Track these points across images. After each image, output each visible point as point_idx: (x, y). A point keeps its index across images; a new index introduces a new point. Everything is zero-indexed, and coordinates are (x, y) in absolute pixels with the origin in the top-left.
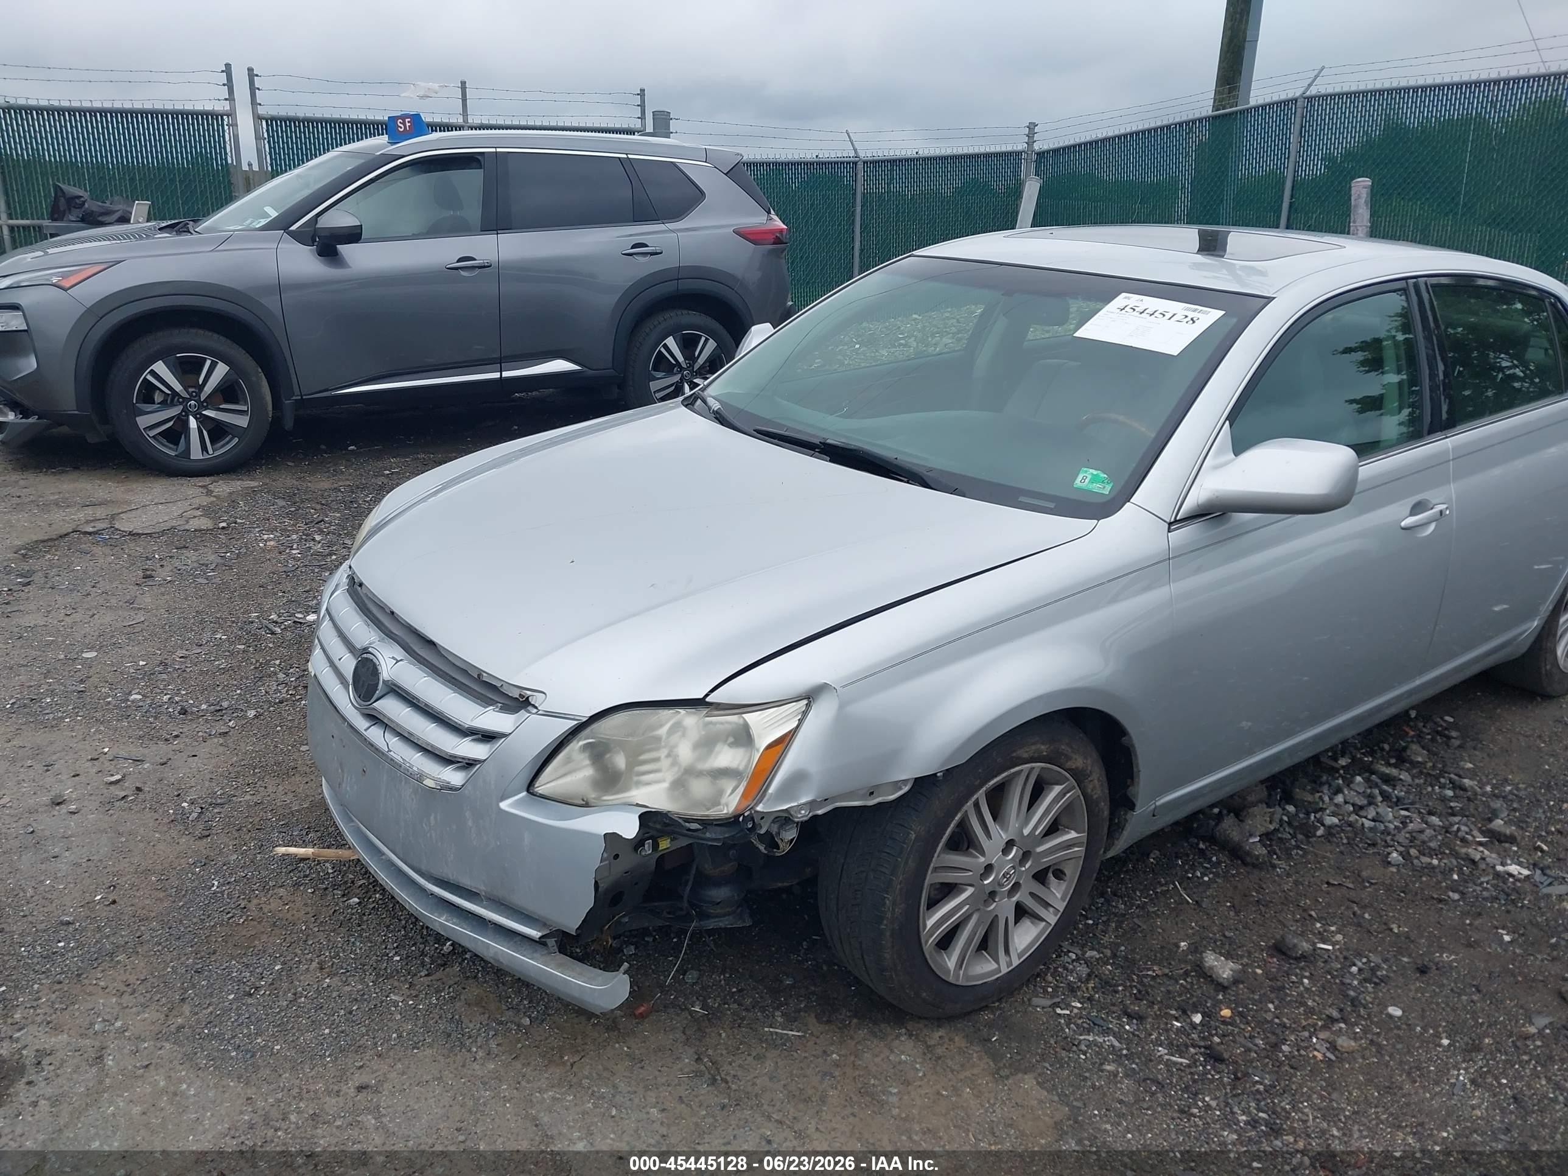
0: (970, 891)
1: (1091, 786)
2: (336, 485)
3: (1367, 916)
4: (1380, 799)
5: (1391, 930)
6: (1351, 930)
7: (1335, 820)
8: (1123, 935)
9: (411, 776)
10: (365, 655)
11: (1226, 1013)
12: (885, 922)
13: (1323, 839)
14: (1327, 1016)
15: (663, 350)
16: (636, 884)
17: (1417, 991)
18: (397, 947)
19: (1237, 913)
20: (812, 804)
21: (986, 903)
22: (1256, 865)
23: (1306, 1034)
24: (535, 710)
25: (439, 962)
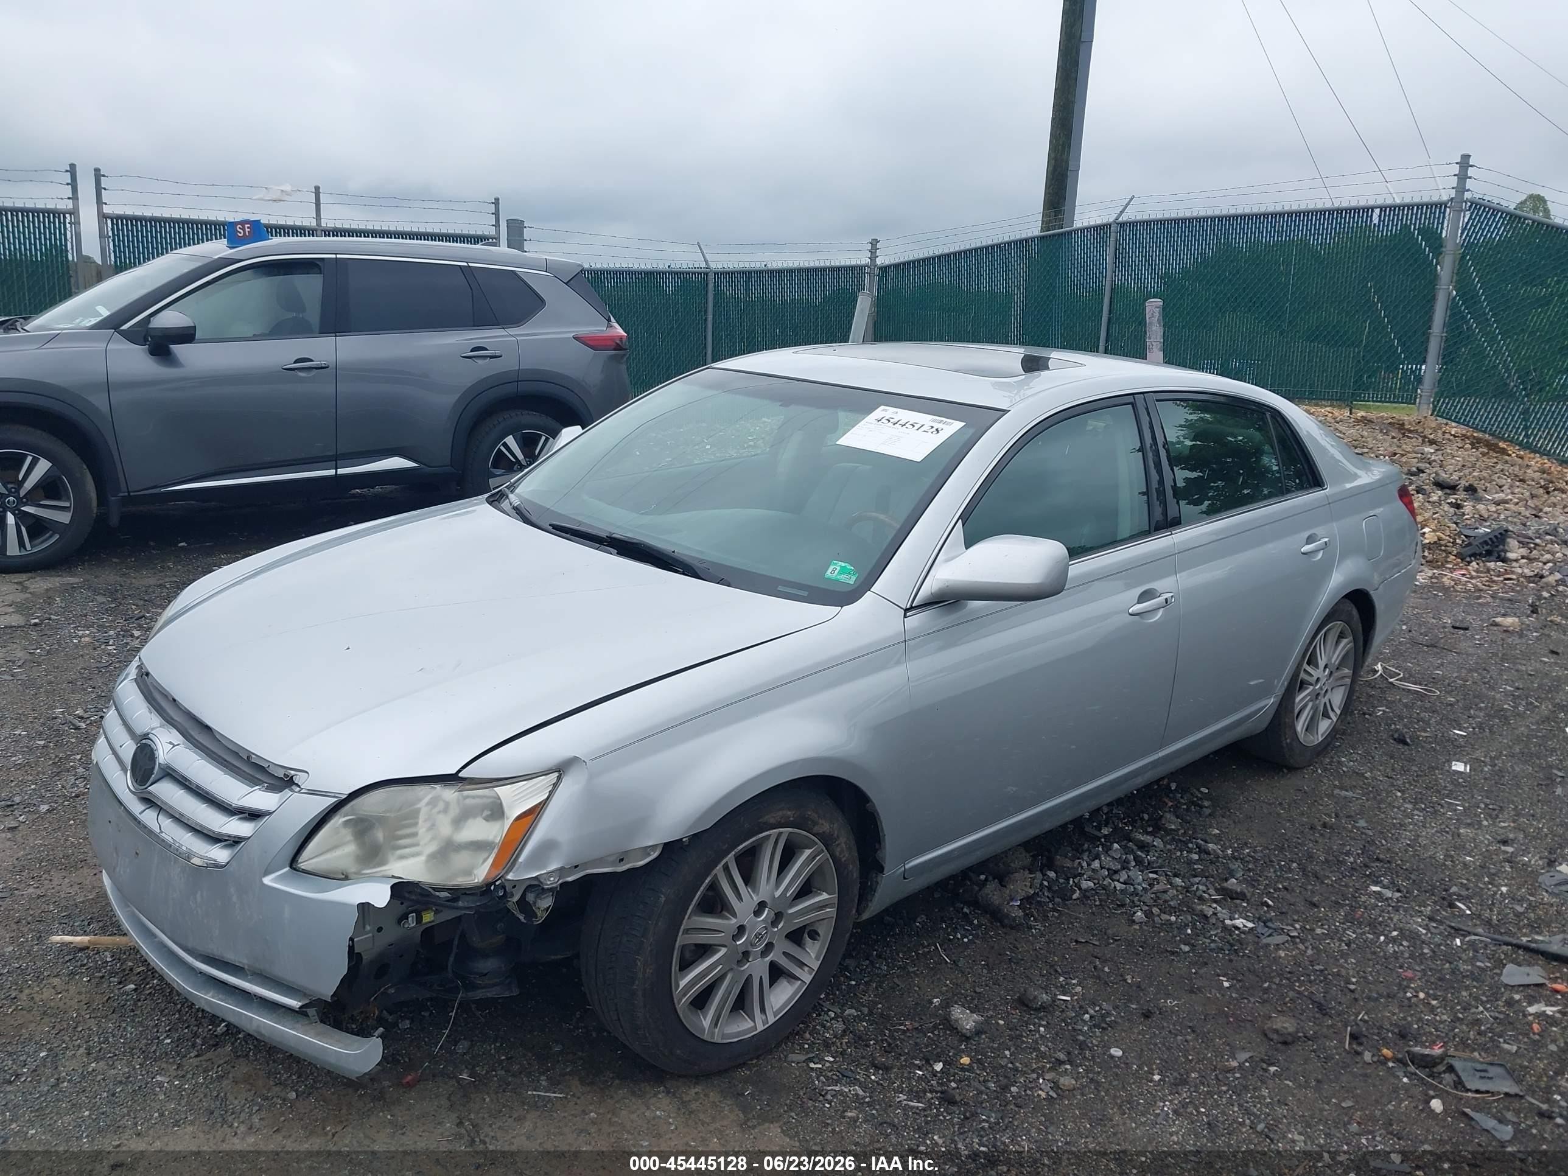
0: (723, 951)
1: (839, 849)
2: (161, 582)
3: (1106, 969)
4: (1133, 863)
5: (1125, 980)
6: (1090, 982)
7: (1091, 884)
8: (883, 993)
9: (180, 855)
10: (144, 741)
11: (965, 1060)
12: (637, 982)
13: (1078, 902)
14: (1057, 1059)
15: (502, 448)
16: (401, 956)
17: (1139, 1033)
18: (169, 1030)
19: (990, 970)
20: (561, 871)
21: (740, 963)
22: (1015, 927)
23: (1034, 1076)
24: (298, 789)
25: (211, 1043)
